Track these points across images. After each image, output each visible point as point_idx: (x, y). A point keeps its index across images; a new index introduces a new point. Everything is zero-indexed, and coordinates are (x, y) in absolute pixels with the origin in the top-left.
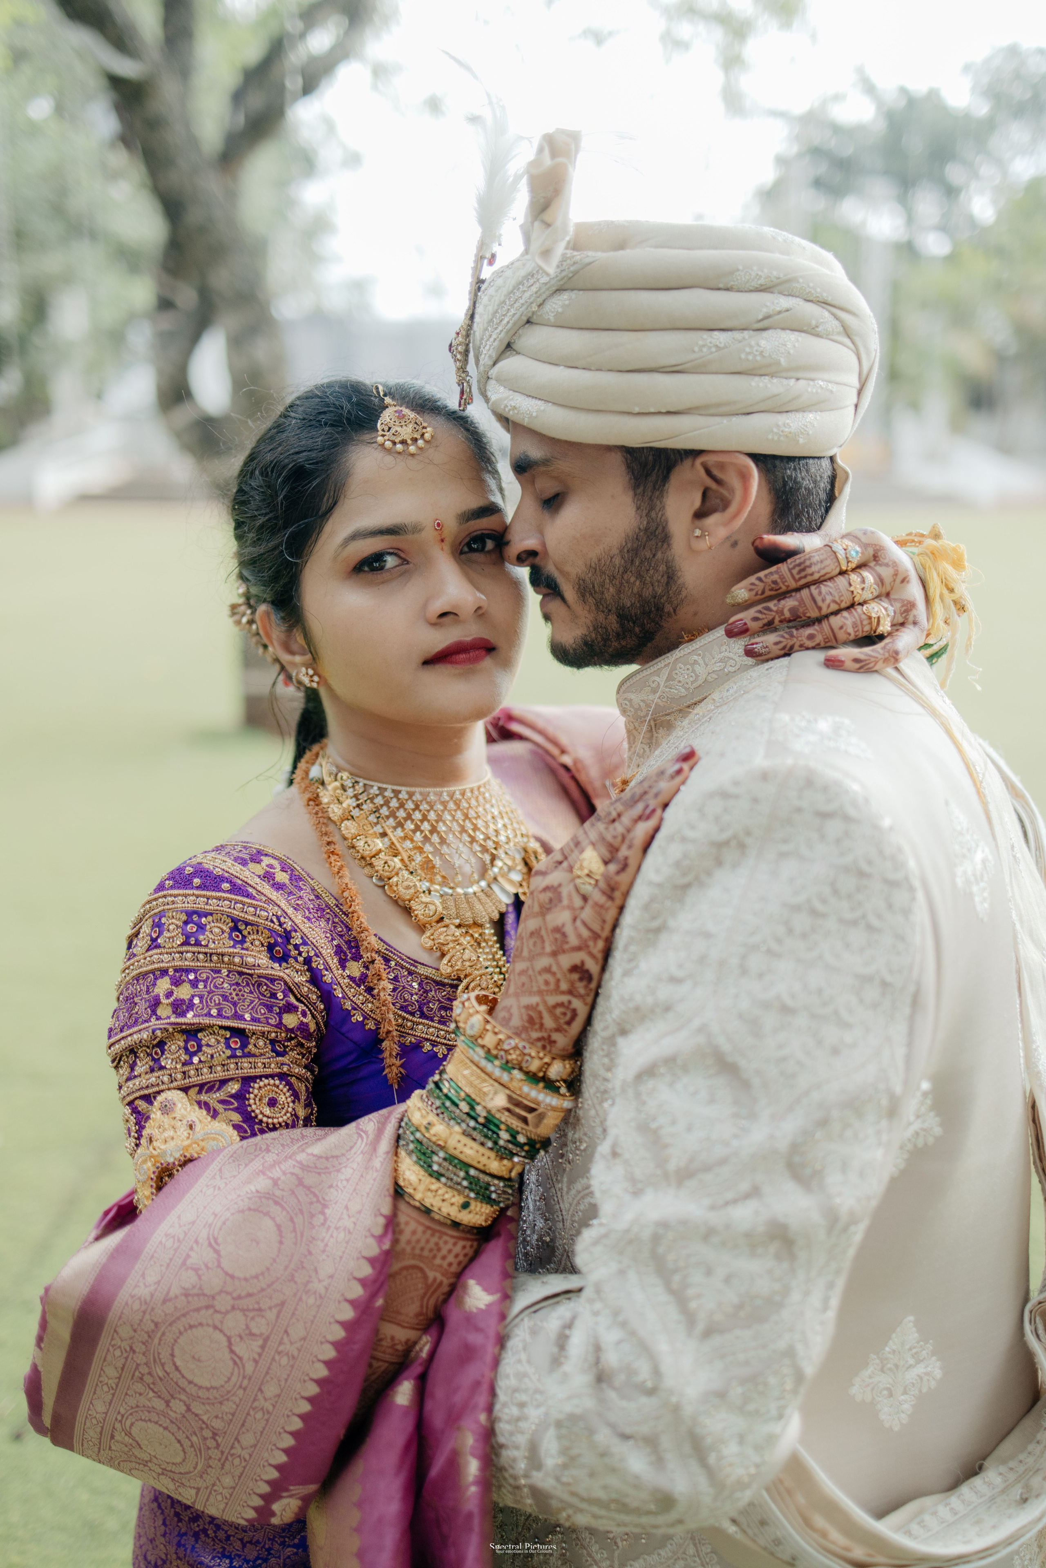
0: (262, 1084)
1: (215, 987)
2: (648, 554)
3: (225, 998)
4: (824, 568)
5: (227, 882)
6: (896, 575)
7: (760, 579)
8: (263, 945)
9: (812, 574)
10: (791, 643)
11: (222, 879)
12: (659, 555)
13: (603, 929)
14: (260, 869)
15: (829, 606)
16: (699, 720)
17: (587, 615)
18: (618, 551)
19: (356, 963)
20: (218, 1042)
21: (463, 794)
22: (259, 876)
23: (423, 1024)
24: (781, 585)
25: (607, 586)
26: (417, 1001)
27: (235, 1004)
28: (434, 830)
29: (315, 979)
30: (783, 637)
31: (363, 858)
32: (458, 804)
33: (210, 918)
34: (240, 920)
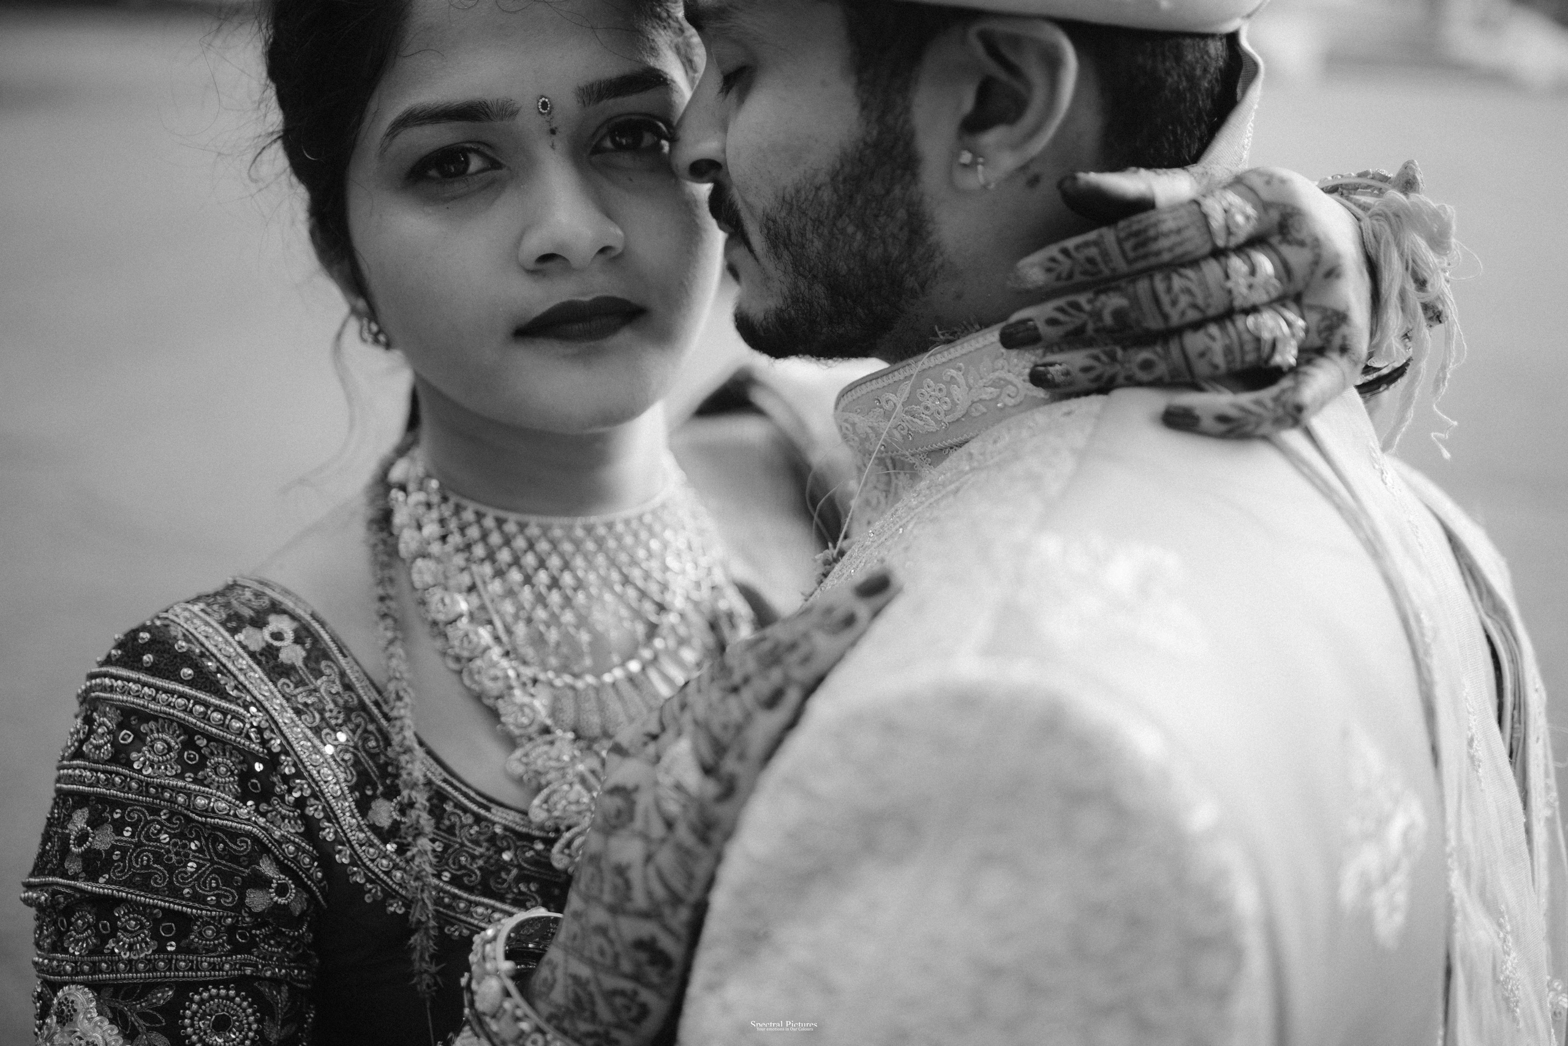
0: (205, 995)
1: (148, 838)
2: (879, 189)
3: (158, 858)
4: (1181, 244)
5: (190, 667)
6: (1316, 262)
7: (1065, 252)
8: (232, 774)
9: (1158, 253)
10: (1109, 371)
11: (187, 659)
12: (897, 191)
13: (688, 888)
14: (257, 639)
15: (1183, 313)
16: (944, 485)
17: (782, 278)
18: (828, 179)
19: (387, 803)
20: (143, 926)
21: (610, 526)
22: (252, 655)
23: (487, 906)
24: (1102, 266)
25: (809, 235)
26: (480, 868)
27: (171, 869)
28: (555, 583)
29: (311, 830)
30: (1096, 358)
31: (435, 623)
32: (600, 543)
33: (152, 724)
34: (198, 733)
